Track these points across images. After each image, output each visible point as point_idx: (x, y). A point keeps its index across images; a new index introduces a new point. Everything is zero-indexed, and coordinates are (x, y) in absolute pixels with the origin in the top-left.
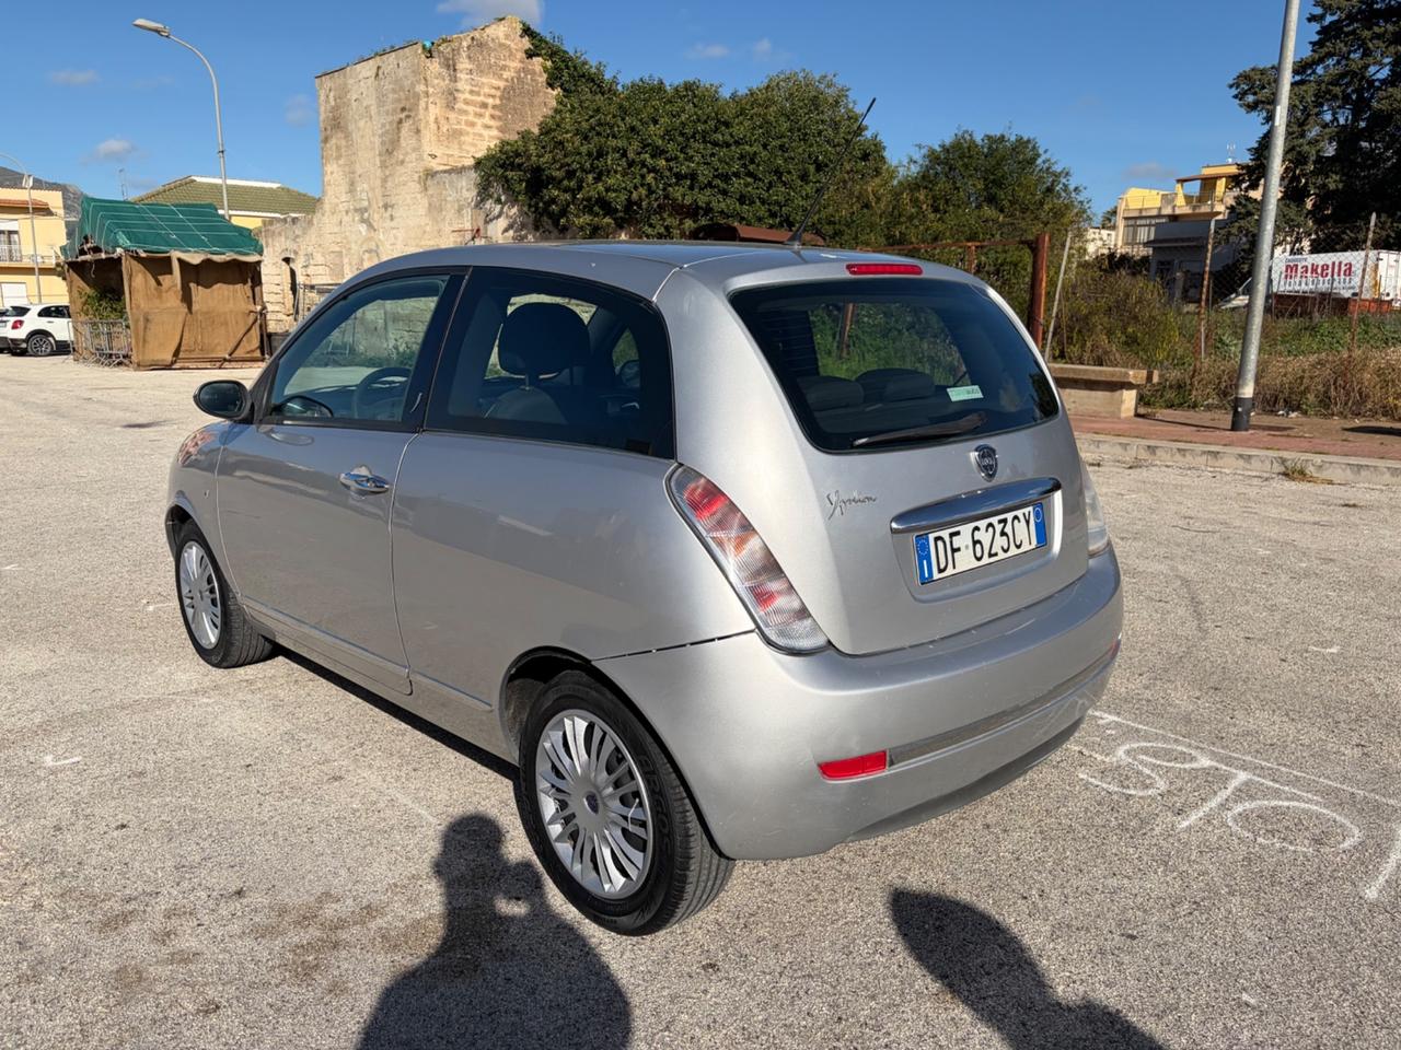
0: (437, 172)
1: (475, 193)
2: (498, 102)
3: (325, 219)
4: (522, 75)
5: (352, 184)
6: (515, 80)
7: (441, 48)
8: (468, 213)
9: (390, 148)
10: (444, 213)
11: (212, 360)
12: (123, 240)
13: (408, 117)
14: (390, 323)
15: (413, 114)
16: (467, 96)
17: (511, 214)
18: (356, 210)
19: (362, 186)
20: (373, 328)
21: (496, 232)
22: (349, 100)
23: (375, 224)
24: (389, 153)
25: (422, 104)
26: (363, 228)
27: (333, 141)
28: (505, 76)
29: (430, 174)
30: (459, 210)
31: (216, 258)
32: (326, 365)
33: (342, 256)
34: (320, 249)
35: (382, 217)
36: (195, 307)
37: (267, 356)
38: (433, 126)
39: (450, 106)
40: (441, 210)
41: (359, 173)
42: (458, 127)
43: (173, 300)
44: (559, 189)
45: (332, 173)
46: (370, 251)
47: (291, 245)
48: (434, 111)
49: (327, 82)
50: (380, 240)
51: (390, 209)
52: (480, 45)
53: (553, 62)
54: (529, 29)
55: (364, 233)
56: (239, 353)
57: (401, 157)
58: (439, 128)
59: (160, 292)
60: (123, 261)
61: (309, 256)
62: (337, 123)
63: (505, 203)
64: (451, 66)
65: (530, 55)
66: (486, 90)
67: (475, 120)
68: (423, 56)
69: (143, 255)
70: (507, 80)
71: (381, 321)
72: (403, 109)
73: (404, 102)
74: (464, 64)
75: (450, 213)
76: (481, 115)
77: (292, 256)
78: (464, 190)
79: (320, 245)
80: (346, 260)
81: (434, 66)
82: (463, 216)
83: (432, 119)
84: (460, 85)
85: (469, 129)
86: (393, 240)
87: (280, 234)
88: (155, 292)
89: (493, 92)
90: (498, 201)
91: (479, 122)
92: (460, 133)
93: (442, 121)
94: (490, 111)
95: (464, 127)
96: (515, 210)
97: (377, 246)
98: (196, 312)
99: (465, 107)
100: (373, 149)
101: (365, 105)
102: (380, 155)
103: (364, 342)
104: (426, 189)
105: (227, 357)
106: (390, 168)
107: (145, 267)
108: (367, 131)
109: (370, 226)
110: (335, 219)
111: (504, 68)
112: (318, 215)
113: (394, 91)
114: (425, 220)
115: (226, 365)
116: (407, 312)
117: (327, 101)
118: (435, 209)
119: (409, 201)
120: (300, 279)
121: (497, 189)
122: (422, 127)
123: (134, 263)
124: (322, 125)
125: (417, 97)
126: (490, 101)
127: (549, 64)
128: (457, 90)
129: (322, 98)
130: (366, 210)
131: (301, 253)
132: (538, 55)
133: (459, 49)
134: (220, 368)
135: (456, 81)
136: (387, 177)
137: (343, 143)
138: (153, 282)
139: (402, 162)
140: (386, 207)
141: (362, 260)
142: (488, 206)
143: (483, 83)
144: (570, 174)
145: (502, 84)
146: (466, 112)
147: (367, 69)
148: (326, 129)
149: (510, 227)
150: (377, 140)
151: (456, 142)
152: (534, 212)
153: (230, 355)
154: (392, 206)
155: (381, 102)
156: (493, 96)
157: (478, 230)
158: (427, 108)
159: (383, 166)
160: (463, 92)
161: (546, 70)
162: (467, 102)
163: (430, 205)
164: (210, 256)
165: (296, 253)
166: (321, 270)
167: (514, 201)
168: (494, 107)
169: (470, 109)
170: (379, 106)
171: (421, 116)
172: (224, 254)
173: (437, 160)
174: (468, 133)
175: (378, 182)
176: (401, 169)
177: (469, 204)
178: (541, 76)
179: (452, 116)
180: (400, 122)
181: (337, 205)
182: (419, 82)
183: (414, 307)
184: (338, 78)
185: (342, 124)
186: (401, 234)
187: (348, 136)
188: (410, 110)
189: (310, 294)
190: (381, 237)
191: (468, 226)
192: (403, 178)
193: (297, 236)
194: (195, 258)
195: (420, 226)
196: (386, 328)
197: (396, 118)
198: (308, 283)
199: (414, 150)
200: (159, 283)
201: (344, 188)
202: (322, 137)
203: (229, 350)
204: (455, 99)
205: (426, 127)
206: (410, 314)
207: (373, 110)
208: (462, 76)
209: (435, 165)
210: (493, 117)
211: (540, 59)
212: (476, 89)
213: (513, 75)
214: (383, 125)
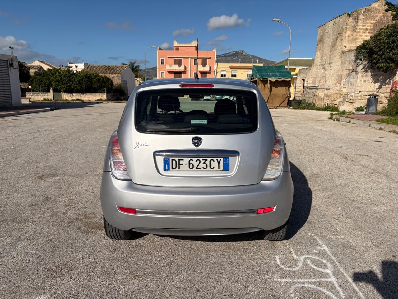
0: (345, 52)
1: (354, 58)
2: (372, 28)
3: (314, 68)
4: (383, 18)
5: (322, 57)
6: (380, 20)
7: (354, 14)
8: (352, 64)
9: (333, 46)
10: (345, 64)
11: (274, 107)
12: (258, 76)
13: (340, 36)
14: (325, 97)
15: (341, 35)
16: (361, 27)
17: (364, 64)
18: (322, 65)
19: (325, 58)
20: (320, 98)
21: (359, 69)
22: (325, 33)
23: (326, 69)
24: (333, 47)
25: (344, 31)
26: (323, 70)
27: (320, 45)
28: (376, 19)
29: (343, 52)
30: (350, 63)
31: (279, 80)
32: (305, 109)
33: (316, 78)
34: (311, 77)
35: (328, 66)
36: (272, 93)
37: (289, 106)
38: (347, 38)
39: (354, 31)
40: (344, 64)
41: (324, 54)
42: (356, 37)
43: (267, 91)
44: (377, 55)
45: (318, 54)
46: (323, 77)
47: (304, 75)
48: (348, 33)
49: (321, 28)
50: (326, 73)
51: (331, 64)
52: (368, 11)
53: (396, 12)
54: (388, 2)
55: (323, 71)
56: (282, 105)
57: (336, 48)
58: (349, 38)
59: (264, 89)
60: (257, 81)
61: (308, 78)
62: (321, 40)
63: (363, 60)
64: (356, 19)
65: (387, 11)
66: (368, 24)
67: (362, 34)
68: (347, 17)
69: (261, 79)
70: (376, 20)
71: (323, 97)
72: (339, 34)
73: (339, 31)
74: (361, 17)
75: (347, 64)
76: (365, 33)
77: (304, 79)
78: (352, 57)
79: (311, 75)
80: (317, 80)
81: (351, 19)
82: (350, 65)
83: (347, 35)
84: (358, 24)
85: (360, 37)
86: (330, 73)
87: (303, 73)
88: (263, 89)
89: (371, 25)
90: (361, 60)
91: (364, 35)
92: (357, 39)
93: (351, 36)
94: (369, 31)
95: (358, 37)
96: (366, 62)
97: (325, 75)
98: (272, 94)
99: (359, 31)
100: (329, 47)
101: (329, 34)
102: (331, 48)
103: (318, 103)
104: (341, 57)
105: (278, 106)
106: (333, 51)
107: (262, 82)
108: (328, 42)
109: (325, 70)
110: (316, 68)
111: (376, 16)
112: (312, 67)
113: (337, 28)
114: (339, 67)
115: (278, 108)
116: (330, 94)
117: (320, 34)
118: (343, 63)
119: (336, 61)
120: (305, 85)
121: (361, 56)
122: (343, 39)
123: (260, 81)
124: (317, 41)
125: (343, 29)
126: (369, 28)
127: (395, 12)
128: (357, 26)
129: (319, 33)
130: (324, 64)
131: (307, 78)
132: (390, 10)
133: (360, 13)
134: (276, 109)
135: (357, 23)
136: (331, 54)
137: (322, 45)
138: (263, 86)
139: (336, 50)
140: (330, 63)
141: (321, 79)
142: (358, 62)
143: (367, 22)
144: (381, 50)
145: (374, 22)
146: (359, 32)
147: (331, 23)
148: (318, 42)
149: (364, 68)
150: (330, 44)
151: (354, 42)
152: (370, 63)
153: (279, 105)
154: (331, 63)
155: (333, 32)
156: (370, 26)
157: (354, 69)
158: (346, 32)
159: (331, 51)
160: (359, 26)
161: (392, 15)
162: (360, 29)
163: (342, 62)
164: (278, 79)
165: (305, 78)
166: (311, 82)
167: (365, 60)
168: (370, 29)
169: (361, 31)
170: (333, 34)
171: (343, 35)
172: (281, 79)
173: (347, 48)
174: (359, 39)
175: (329, 56)
176: (335, 52)
177: (353, 61)
178: (390, 17)
179: (354, 34)
180: (337, 38)
181: (317, 63)
182: (344, 25)
183: (332, 92)
184: (324, 27)
185: (322, 40)
186: (332, 71)
187: (323, 43)
188: (341, 34)
189: (307, 89)
190: (327, 72)
191: (351, 68)
192: (336, 54)
193: (306, 73)
194: (273, 80)
195: (338, 69)
196: (324, 99)
197: (337, 37)
198: (307, 86)
199: (340, 46)
200: (265, 87)
201: (320, 59)
202: (316, 45)
203: (279, 104)
204: (356, 28)
205: (345, 38)
206: (331, 95)
207: (331, 35)
208: (360, 21)
209: (346, 50)
210: (369, 33)
211: (391, 12)
212: (364, 25)
213: (379, 18)
214: (333, 39)
